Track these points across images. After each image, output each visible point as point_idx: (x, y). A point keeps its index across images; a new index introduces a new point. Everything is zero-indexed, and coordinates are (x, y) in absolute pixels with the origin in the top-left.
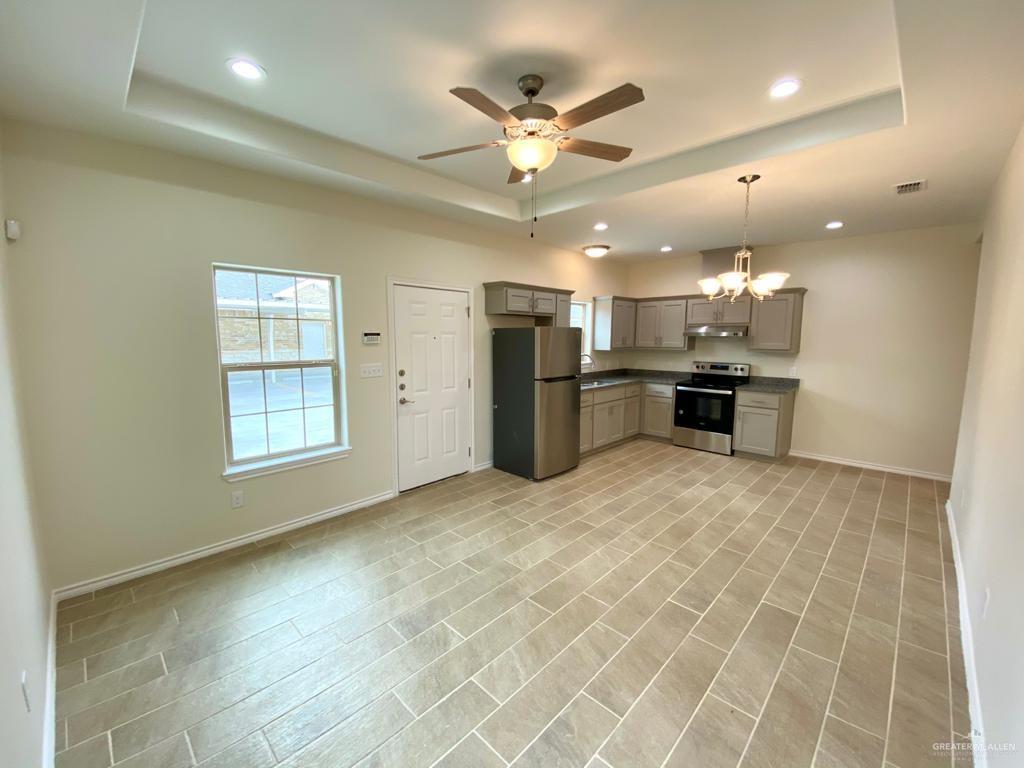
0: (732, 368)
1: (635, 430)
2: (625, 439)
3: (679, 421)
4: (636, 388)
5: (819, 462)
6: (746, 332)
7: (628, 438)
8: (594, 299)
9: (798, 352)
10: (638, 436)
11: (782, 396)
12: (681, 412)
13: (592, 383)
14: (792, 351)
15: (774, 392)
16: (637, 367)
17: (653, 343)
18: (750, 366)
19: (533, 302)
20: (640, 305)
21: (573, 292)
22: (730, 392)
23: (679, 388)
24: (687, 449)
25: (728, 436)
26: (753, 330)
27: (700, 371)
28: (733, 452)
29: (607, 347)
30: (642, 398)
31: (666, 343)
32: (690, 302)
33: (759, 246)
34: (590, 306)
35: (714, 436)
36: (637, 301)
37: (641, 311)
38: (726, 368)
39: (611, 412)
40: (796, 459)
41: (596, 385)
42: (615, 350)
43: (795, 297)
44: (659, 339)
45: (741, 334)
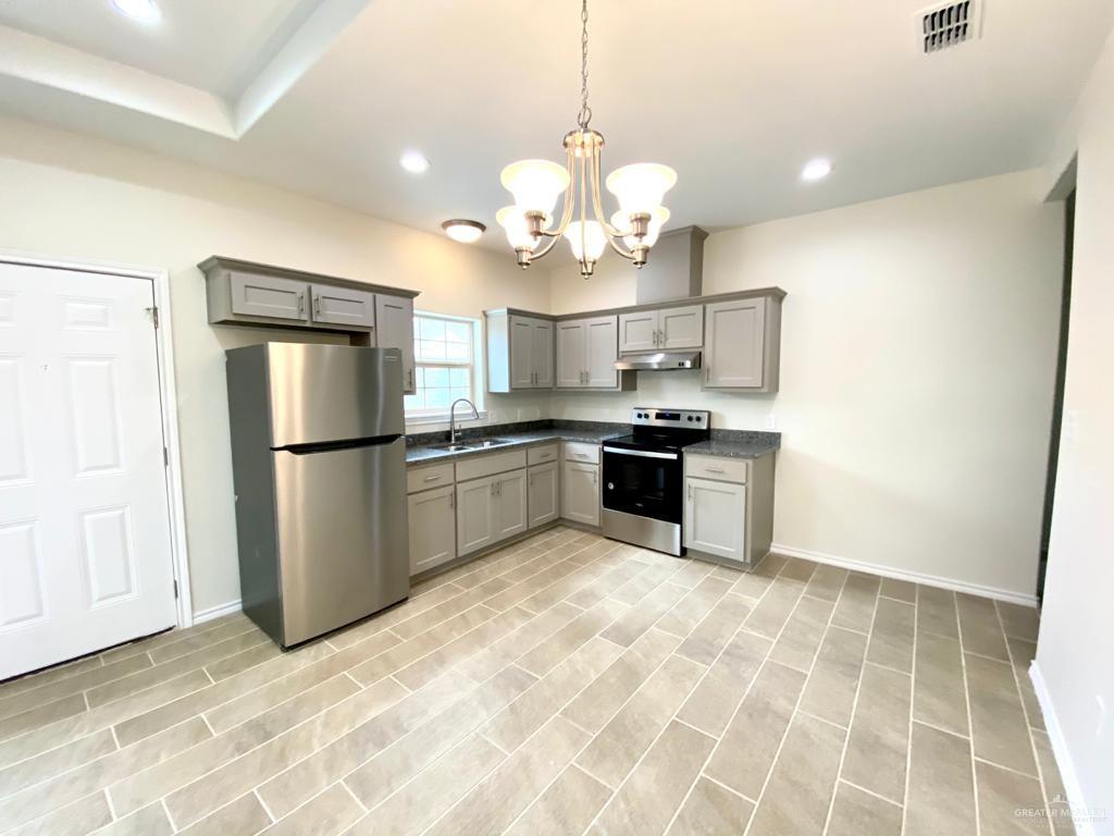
0: (684, 417)
1: (551, 515)
2: (528, 531)
3: (610, 500)
4: (552, 450)
5: (815, 564)
6: (698, 361)
7: (535, 529)
8: (485, 314)
9: (777, 390)
10: (558, 523)
11: (750, 462)
12: (611, 486)
13: (482, 443)
14: (765, 390)
15: (737, 456)
16: (567, 416)
17: (579, 381)
18: (710, 414)
19: (311, 303)
20: (560, 325)
21: (416, 294)
22: (674, 456)
23: (607, 449)
24: (622, 545)
25: (678, 526)
26: (707, 359)
27: (643, 422)
28: (684, 552)
29: (505, 389)
30: (561, 463)
31: (594, 382)
32: (623, 317)
33: (717, 229)
34: (479, 324)
35: (660, 525)
36: (555, 319)
37: (561, 333)
38: (675, 416)
39: (497, 490)
40: (780, 559)
41: (487, 445)
42: (516, 394)
43: (766, 300)
44: (585, 376)
45: (688, 364)
